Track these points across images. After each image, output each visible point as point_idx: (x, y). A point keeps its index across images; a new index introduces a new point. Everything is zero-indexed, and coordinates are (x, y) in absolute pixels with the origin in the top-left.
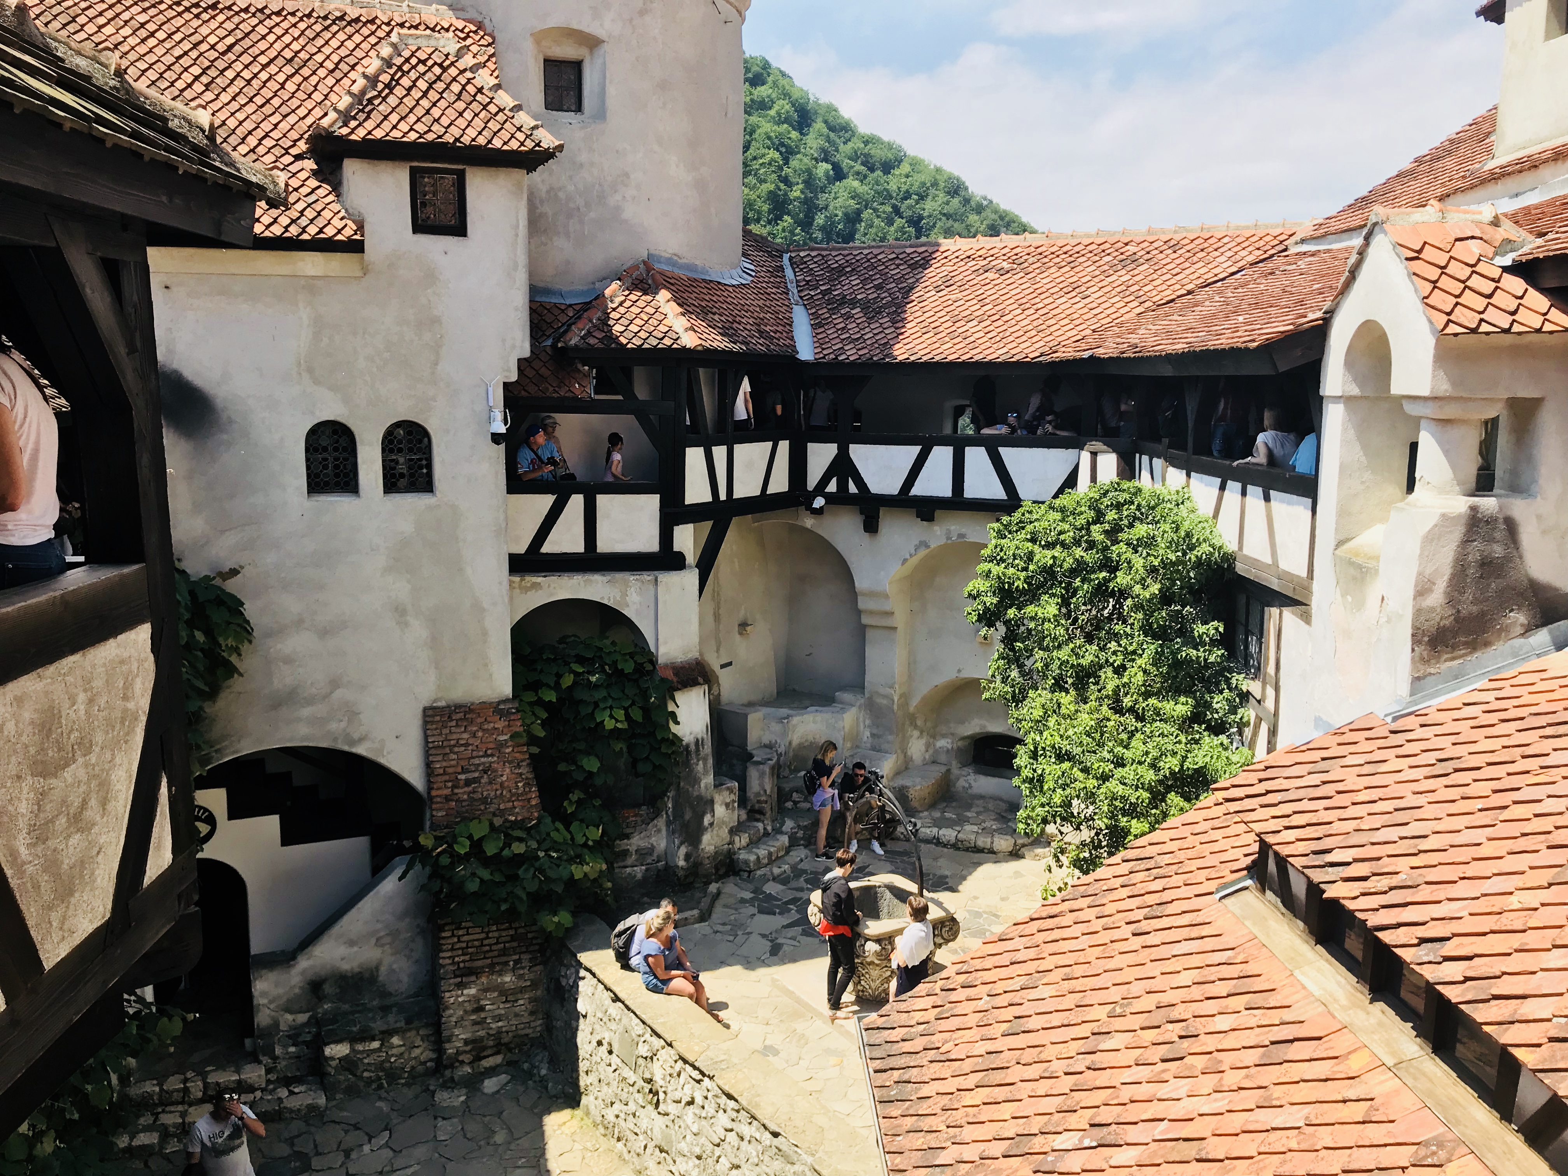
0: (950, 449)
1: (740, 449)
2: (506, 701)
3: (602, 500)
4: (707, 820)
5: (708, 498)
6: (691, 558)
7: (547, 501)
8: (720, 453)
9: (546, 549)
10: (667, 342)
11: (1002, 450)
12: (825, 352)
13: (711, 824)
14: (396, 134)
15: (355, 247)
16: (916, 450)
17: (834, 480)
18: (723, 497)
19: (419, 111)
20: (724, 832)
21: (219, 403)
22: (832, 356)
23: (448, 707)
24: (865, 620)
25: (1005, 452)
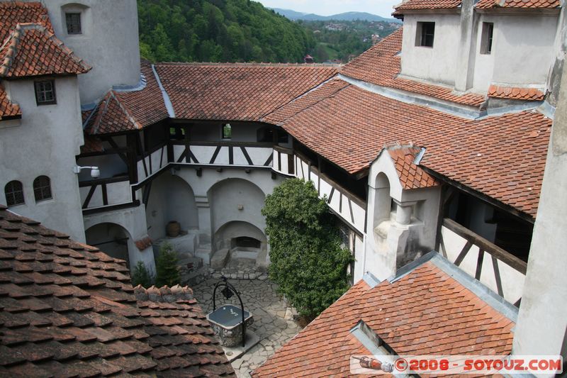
0: (228, 148)
1: (153, 155)
5: (145, 178)
6: (141, 200)
7: (89, 188)
8: (147, 159)
9: (89, 206)
10: (129, 128)
11: (246, 148)
12: (180, 114)
14: (30, 72)
15: (18, 117)
16: (216, 147)
17: (185, 159)
18: (149, 176)
19: (36, 60)
22: (182, 117)
25: (247, 149)
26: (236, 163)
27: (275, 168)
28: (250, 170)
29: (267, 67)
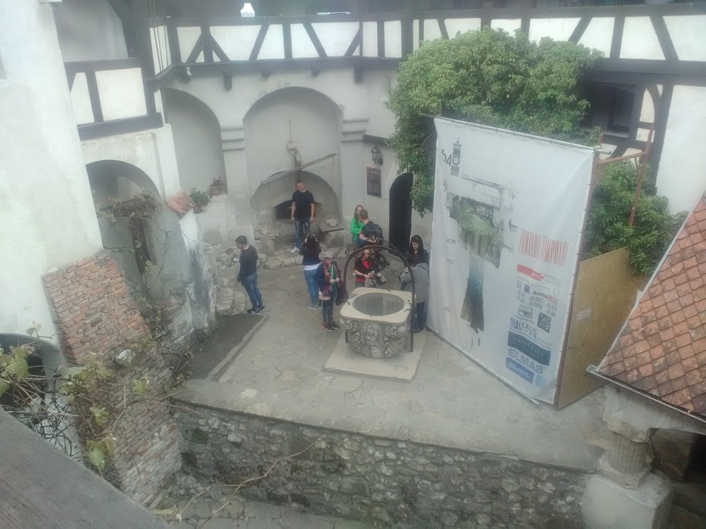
0: (281, 26)
2: (101, 252)
3: (100, 76)
17: (202, 53)
23: (60, 270)
24: (224, 146)
25: (315, 26)
27: (372, 53)
28: (321, 64)
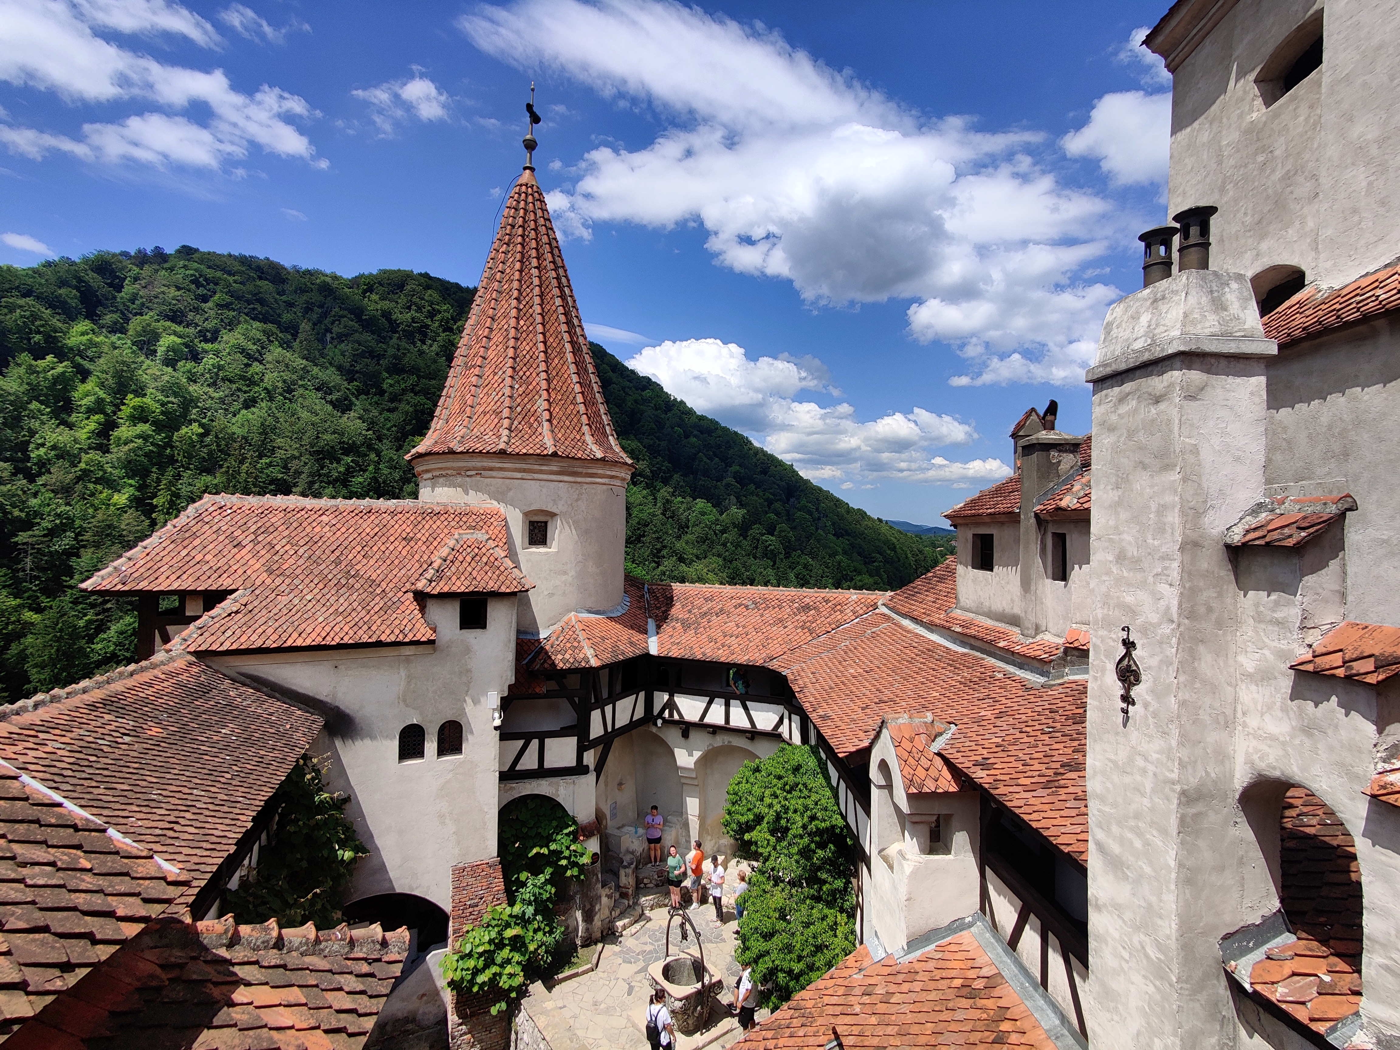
1: (618, 704)
2: (493, 859)
3: (547, 741)
4: (597, 908)
5: (602, 733)
6: (592, 767)
7: (521, 743)
8: (609, 709)
9: (518, 768)
10: (583, 664)
12: (664, 650)
13: (599, 910)
14: (454, 588)
15: (431, 642)
16: (708, 699)
17: (667, 712)
18: (610, 729)
19: (467, 574)
20: (607, 912)
21: (357, 720)
22: (666, 654)
23: (464, 865)
24: (683, 781)
25: (749, 704)
26: (734, 723)
27: (786, 735)
28: (753, 734)
29: (787, 593)
